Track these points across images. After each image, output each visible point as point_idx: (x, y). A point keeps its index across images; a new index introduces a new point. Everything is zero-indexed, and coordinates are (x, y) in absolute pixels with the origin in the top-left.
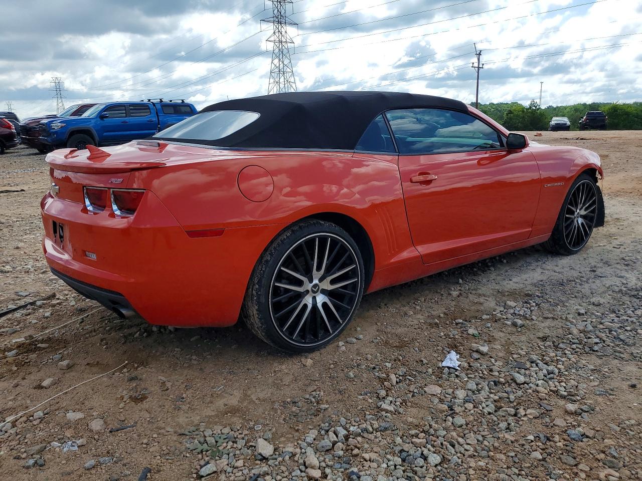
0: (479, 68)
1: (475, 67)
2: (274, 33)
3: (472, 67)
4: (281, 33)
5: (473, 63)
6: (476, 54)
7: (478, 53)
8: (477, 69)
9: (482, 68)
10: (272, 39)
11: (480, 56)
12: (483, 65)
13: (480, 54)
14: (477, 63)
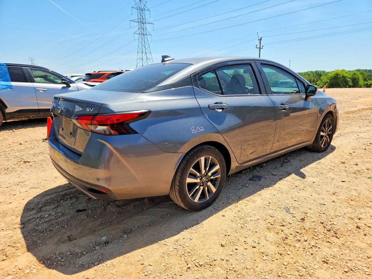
0: (260, 48)
1: (258, 48)
2: (139, 29)
3: (256, 48)
4: (143, 29)
5: (257, 46)
7: (260, 39)
10: (138, 32)
12: (263, 46)
13: (261, 40)
14: (259, 45)
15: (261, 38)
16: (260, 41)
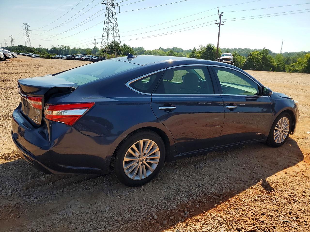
0: (220, 24)
1: (217, 24)
3: (216, 23)
5: (216, 21)
7: (220, 14)
8: (219, 25)
9: (223, 24)
11: (222, 16)
12: (223, 22)
13: (221, 15)
14: (219, 21)
15: (222, 13)
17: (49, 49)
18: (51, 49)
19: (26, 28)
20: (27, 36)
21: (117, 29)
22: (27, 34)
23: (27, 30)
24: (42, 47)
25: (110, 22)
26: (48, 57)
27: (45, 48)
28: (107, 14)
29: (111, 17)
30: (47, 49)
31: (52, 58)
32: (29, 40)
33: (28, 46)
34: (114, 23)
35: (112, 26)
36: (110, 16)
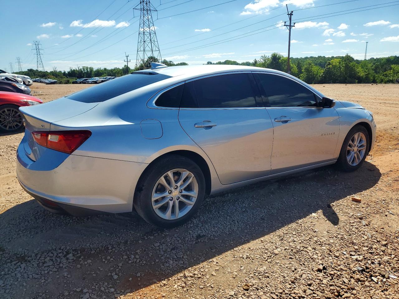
0: (290, 26)
1: (287, 26)
3: (285, 25)
4: (147, 3)
5: (285, 22)
6: (288, 14)
7: (289, 13)
8: (289, 27)
9: (294, 26)
12: (294, 24)
13: (291, 14)
14: (289, 22)
15: (292, 12)
16: (291, 16)
17: (67, 72)
18: (69, 72)
19: (37, 47)
20: (39, 57)
21: (156, 40)
22: (38, 54)
23: (38, 49)
24: (58, 70)
25: (146, 32)
26: (67, 82)
27: (61, 71)
28: (142, 23)
29: (147, 25)
30: (64, 73)
31: (74, 83)
32: (42, 62)
33: (40, 69)
34: (151, 34)
35: (149, 37)
36: (145, 24)
